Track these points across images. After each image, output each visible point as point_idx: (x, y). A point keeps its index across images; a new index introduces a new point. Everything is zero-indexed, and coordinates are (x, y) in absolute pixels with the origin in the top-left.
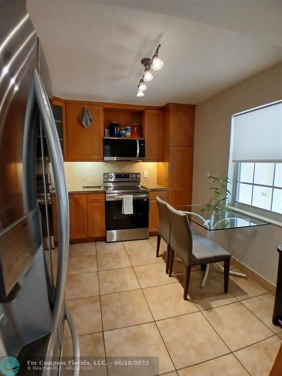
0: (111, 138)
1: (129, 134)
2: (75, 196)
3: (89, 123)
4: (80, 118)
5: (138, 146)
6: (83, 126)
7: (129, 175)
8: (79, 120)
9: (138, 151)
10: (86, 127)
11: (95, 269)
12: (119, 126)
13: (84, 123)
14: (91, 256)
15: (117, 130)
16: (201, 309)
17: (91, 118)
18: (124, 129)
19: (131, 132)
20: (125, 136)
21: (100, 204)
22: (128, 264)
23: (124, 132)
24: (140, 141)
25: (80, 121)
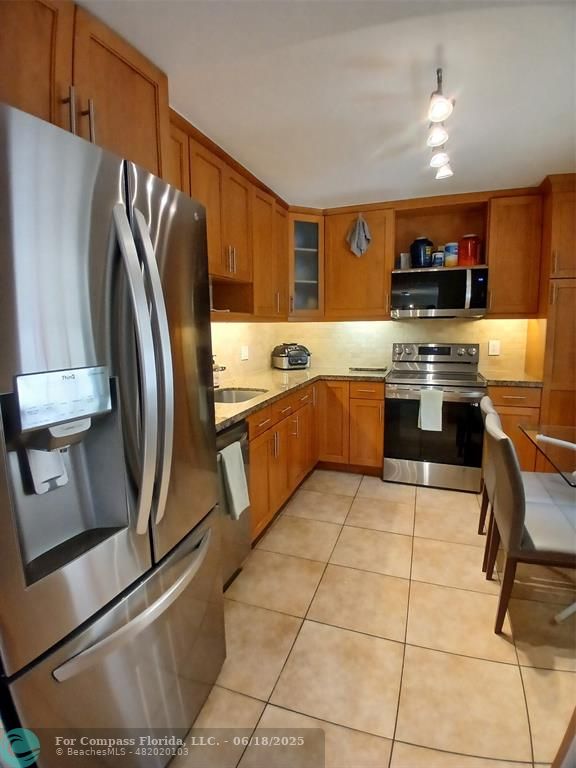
0: (412, 271)
1: (452, 258)
2: (330, 384)
3: (364, 246)
4: (348, 239)
5: (469, 283)
6: (353, 254)
7: (449, 348)
8: (347, 243)
9: (468, 295)
10: (358, 254)
11: (341, 520)
12: (430, 244)
13: (354, 248)
14: (344, 497)
15: (425, 253)
16: (524, 661)
17: (368, 237)
18: (442, 248)
19: (458, 254)
20: (443, 263)
21: (374, 403)
22: (407, 528)
23: (439, 255)
24: (474, 272)
25: (348, 245)
